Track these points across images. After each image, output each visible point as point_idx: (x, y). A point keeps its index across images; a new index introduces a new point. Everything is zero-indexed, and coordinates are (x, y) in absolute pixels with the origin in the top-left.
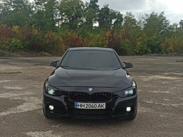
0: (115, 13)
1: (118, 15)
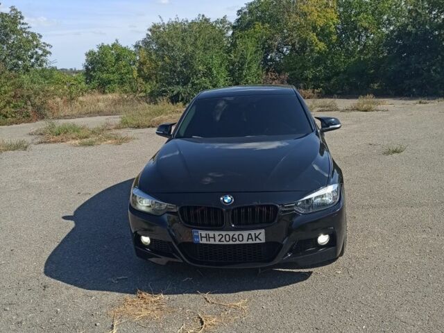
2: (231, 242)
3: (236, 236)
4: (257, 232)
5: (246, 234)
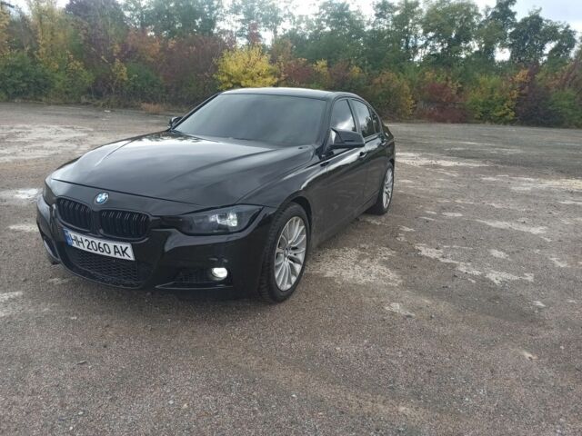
0: (555, 27)
1: (565, 32)
2: (98, 252)
3: (101, 245)
4: (124, 246)
5: (111, 244)
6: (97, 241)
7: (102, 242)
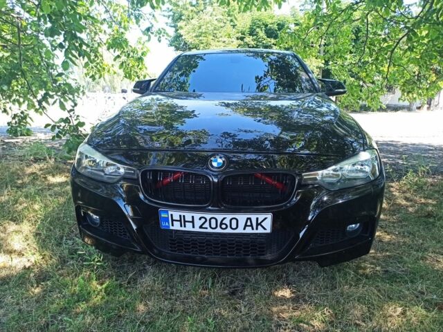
3: (227, 221)
4: (261, 217)
5: (242, 218)
6: (219, 217)
7: (229, 217)
